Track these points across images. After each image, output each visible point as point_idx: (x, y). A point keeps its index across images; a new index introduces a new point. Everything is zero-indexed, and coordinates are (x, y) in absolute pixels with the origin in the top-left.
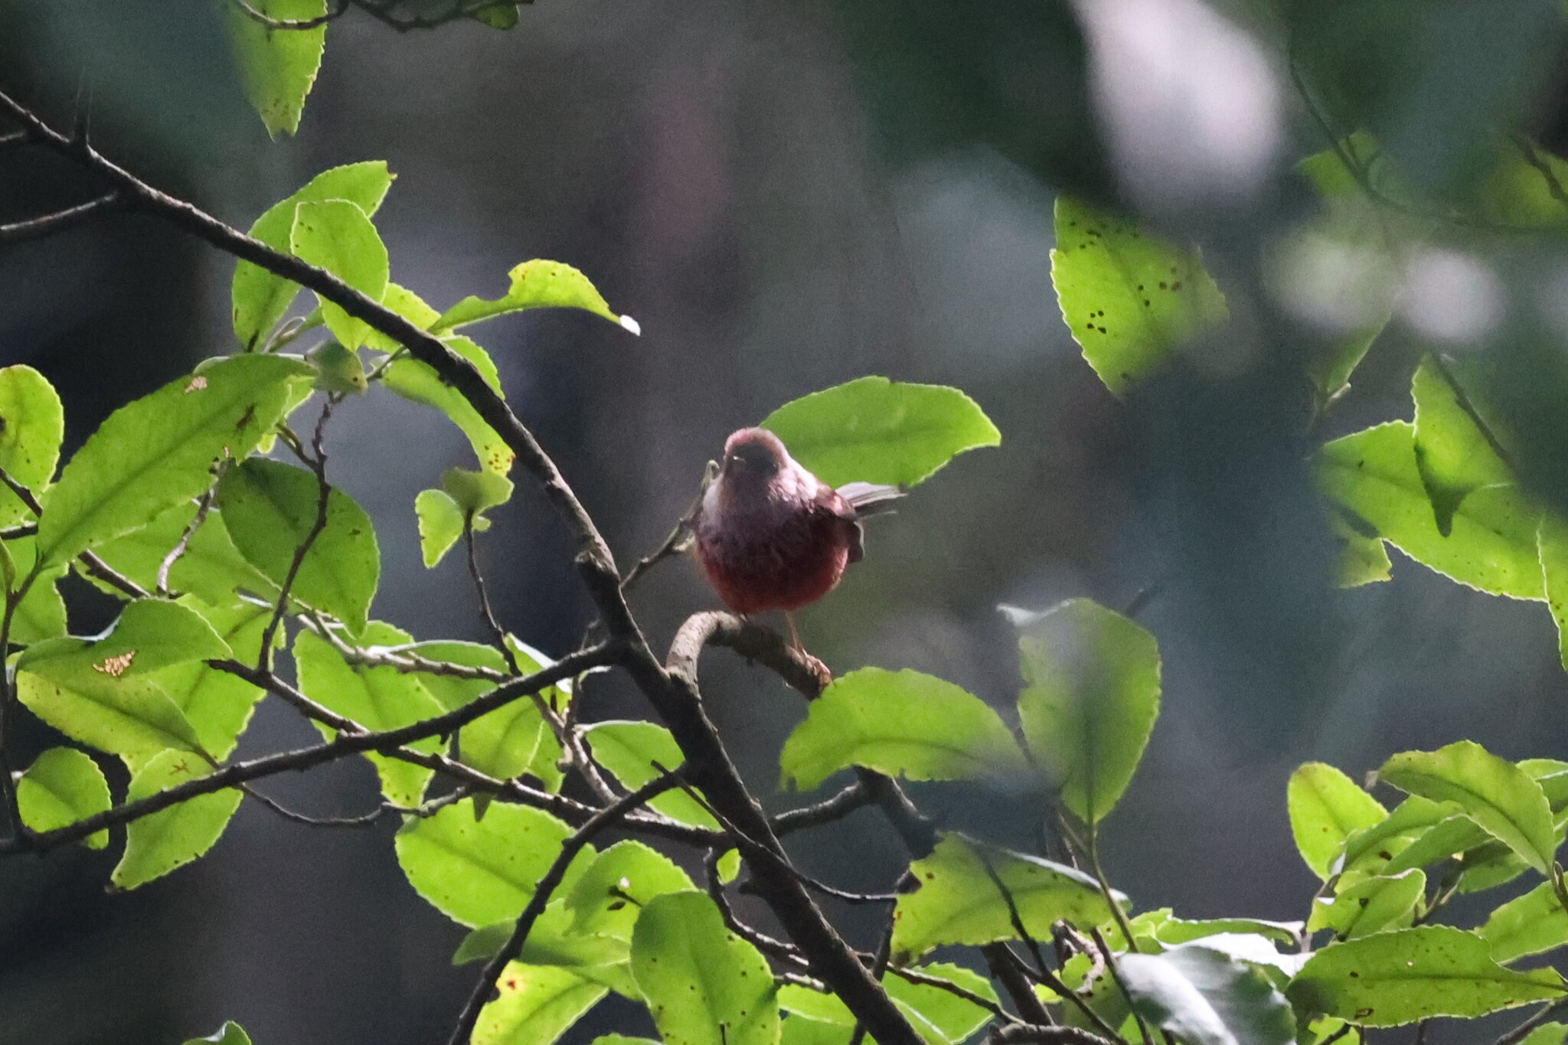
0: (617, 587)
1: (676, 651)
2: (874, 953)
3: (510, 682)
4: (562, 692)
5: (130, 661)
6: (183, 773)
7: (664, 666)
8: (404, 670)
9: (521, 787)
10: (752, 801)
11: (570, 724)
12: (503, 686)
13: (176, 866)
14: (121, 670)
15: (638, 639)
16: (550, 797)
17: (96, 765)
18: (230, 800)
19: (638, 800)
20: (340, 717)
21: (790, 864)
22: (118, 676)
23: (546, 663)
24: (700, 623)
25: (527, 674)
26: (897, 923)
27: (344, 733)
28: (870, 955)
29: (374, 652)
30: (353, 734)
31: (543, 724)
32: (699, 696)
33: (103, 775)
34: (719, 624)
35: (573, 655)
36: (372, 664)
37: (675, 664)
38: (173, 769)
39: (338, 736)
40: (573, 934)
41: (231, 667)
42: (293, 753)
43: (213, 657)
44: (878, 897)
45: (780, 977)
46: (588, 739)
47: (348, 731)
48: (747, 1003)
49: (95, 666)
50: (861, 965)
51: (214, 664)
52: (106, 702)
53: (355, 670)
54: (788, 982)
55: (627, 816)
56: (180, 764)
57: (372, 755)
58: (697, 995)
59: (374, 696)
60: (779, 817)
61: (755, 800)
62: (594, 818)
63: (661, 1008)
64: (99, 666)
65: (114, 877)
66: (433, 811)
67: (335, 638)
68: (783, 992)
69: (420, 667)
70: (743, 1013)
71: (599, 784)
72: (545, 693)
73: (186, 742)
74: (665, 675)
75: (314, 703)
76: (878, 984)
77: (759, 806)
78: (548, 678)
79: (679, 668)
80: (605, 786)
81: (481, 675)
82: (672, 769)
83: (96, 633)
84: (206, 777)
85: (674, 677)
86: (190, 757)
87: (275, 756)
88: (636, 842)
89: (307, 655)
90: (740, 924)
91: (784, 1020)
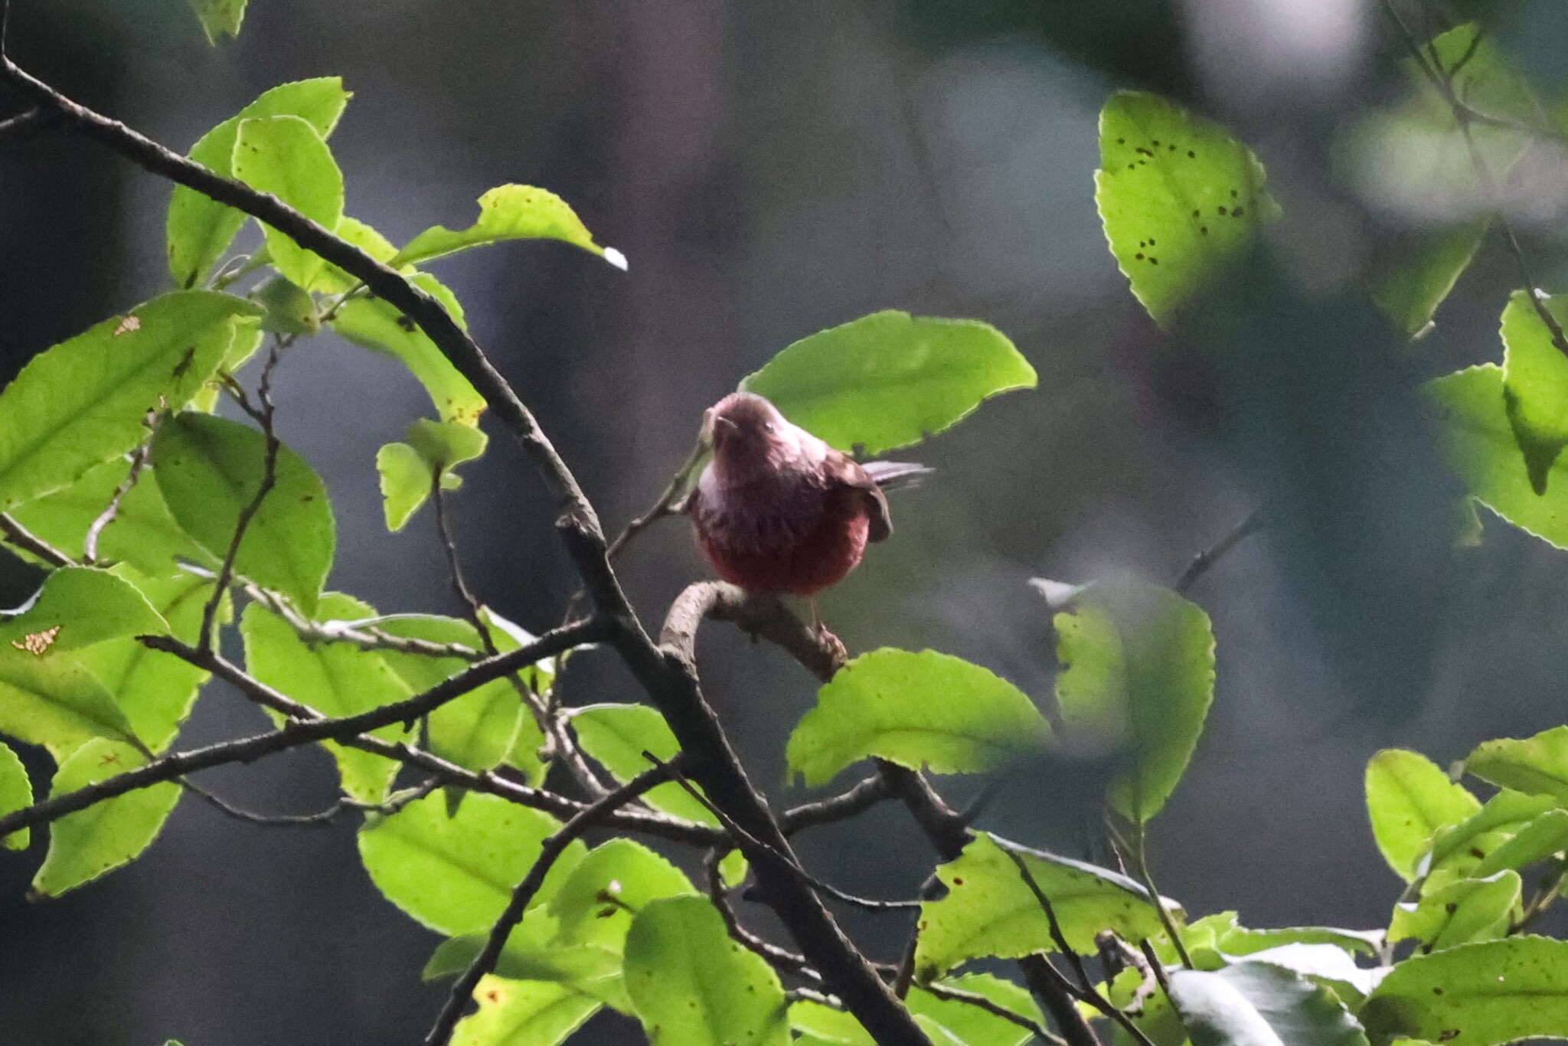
0: (603, 555)
1: (671, 627)
2: (898, 965)
3: (483, 663)
4: (545, 674)
5: (54, 638)
6: (113, 764)
7: (657, 644)
8: (365, 647)
9: (498, 780)
10: (757, 796)
11: (553, 708)
12: (475, 666)
13: (106, 869)
14: (44, 648)
15: (627, 613)
16: (529, 791)
17: (16, 756)
18: (167, 796)
19: (631, 793)
20: (292, 702)
21: (800, 868)
22: (40, 653)
23: (525, 639)
24: (698, 593)
25: (504, 652)
26: (921, 934)
27: (295, 720)
28: (893, 967)
29: (332, 627)
30: (305, 721)
31: (523, 709)
32: (696, 677)
33: (23, 766)
34: (719, 595)
35: (554, 632)
36: (329, 641)
37: (670, 642)
38: (103, 760)
39: (288, 723)
40: (558, 947)
41: (166, 644)
42: (238, 742)
43: (149, 633)
44: (899, 904)
45: (792, 993)
46: (574, 724)
47: (300, 718)
48: (756, 1023)
49: (14, 643)
50: (881, 982)
51: (150, 642)
52: (29, 686)
53: (311, 648)
54: (801, 998)
55: (617, 813)
56: (111, 755)
57: (330, 744)
58: (698, 1012)
59: (331, 676)
60: (789, 813)
61: (760, 795)
62: (579, 815)
63: (657, 1028)
64: (19, 642)
65: (36, 882)
66: (398, 808)
67: (287, 612)
68: (795, 1010)
69: (382, 645)
70: (750, 1034)
71: (586, 775)
72: (524, 674)
73: (117, 730)
74: (657, 653)
75: (262, 686)
76: (899, 1002)
77: (764, 801)
78: (528, 657)
79: (675, 645)
80: (592, 779)
81: (452, 652)
82: (666, 760)
83: (16, 606)
84: (140, 769)
85: (668, 656)
86: (122, 748)
87: (217, 746)
88: (627, 841)
89: (256, 631)
90: (745, 933)
91: (797, 1040)
